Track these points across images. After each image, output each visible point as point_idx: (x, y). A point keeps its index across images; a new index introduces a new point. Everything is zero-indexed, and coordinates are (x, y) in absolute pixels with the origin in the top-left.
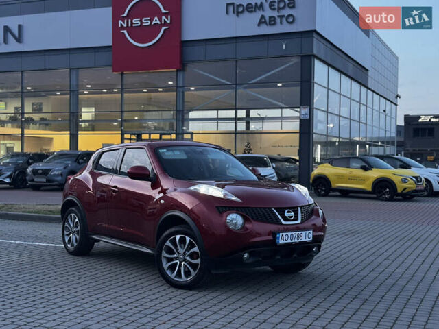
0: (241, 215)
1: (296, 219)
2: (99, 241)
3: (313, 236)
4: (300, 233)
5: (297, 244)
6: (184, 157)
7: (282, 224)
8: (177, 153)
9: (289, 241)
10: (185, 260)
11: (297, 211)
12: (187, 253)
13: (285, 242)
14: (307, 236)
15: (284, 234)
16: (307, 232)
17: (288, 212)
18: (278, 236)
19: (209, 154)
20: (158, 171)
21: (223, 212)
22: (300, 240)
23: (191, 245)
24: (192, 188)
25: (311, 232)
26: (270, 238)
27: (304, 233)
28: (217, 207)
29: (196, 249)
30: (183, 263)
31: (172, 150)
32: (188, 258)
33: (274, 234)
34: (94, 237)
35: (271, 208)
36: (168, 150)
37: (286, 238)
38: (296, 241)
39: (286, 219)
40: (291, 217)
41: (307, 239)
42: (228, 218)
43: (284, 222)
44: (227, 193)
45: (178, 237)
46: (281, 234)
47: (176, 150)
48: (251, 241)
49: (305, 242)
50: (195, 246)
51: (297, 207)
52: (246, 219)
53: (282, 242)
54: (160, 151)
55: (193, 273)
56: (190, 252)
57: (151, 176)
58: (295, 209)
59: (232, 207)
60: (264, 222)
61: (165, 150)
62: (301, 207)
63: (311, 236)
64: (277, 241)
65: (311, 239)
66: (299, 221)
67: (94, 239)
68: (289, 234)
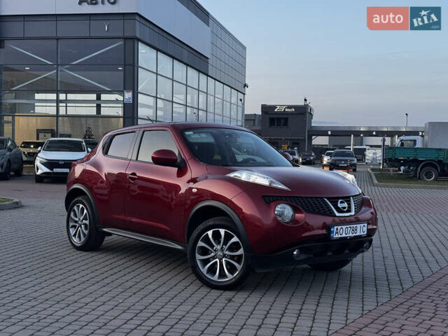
0: (291, 205)
1: (349, 211)
2: (110, 234)
3: (368, 229)
4: (355, 226)
5: (352, 238)
6: (211, 140)
7: (336, 216)
8: (203, 135)
9: (344, 235)
10: (224, 256)
11: (350, 201)
12: (226, 248)
13: (340, 236)
14: (361, 230)
15: (339, 227)
16: (362, 225)
17: (341, 202)
18: (332, 230)
19: (239, 137)
20: (186, 156)
21: (270, 202)
22: (354, 234)
23: (228, 237)
24: (232, 175)
25: (366, 225)
26: (324, 232)
27: (358, 226)
28: (263, 196)
29: (235, 239)
30: (224, 259)
31: (199, 133)
32: (227, 253)
33: (327, 228)
34: (105, 230)
35: (322, 198)
36: (194, 133)
37: (340, 232)
38: (351, 235)
39: (340, 210)
40: (345, 208)
41: (362, 233)
42: (277, 209)
43: (337, 214)
44: (274, 180)
45: (210, 233)
46: (336, 227)
47: (202, 132)
48: (304, 235)
49: (360, 236)
50: (233, 237)
51: (349, 197)
52: (296, 210)
53: (337, 236)
54: (187, 133)
55: (239, 267)
56: (228, 245)
57: (178, 161)
58: (347, 199)
59: (280, 197)
60: (317, 213)
61: (192, 133)
62: (353, 196)
63: (365, 229)
64: (332, 235)
65: (365, 233)
66: (353, 213)
67: (104, 232)
68: (344, 227)
